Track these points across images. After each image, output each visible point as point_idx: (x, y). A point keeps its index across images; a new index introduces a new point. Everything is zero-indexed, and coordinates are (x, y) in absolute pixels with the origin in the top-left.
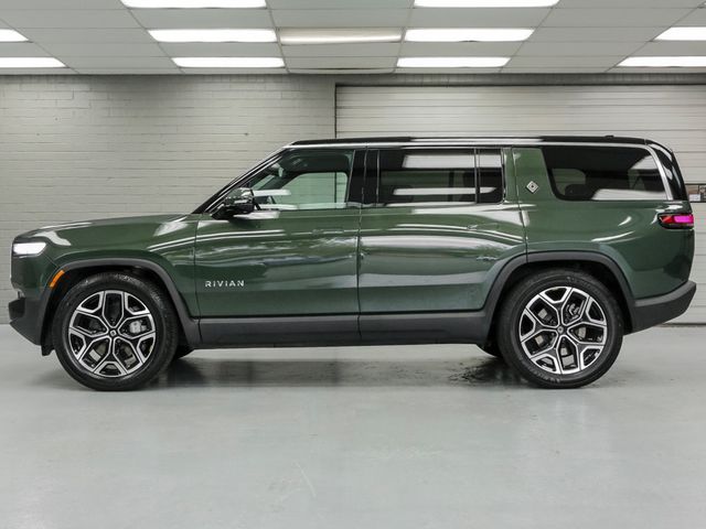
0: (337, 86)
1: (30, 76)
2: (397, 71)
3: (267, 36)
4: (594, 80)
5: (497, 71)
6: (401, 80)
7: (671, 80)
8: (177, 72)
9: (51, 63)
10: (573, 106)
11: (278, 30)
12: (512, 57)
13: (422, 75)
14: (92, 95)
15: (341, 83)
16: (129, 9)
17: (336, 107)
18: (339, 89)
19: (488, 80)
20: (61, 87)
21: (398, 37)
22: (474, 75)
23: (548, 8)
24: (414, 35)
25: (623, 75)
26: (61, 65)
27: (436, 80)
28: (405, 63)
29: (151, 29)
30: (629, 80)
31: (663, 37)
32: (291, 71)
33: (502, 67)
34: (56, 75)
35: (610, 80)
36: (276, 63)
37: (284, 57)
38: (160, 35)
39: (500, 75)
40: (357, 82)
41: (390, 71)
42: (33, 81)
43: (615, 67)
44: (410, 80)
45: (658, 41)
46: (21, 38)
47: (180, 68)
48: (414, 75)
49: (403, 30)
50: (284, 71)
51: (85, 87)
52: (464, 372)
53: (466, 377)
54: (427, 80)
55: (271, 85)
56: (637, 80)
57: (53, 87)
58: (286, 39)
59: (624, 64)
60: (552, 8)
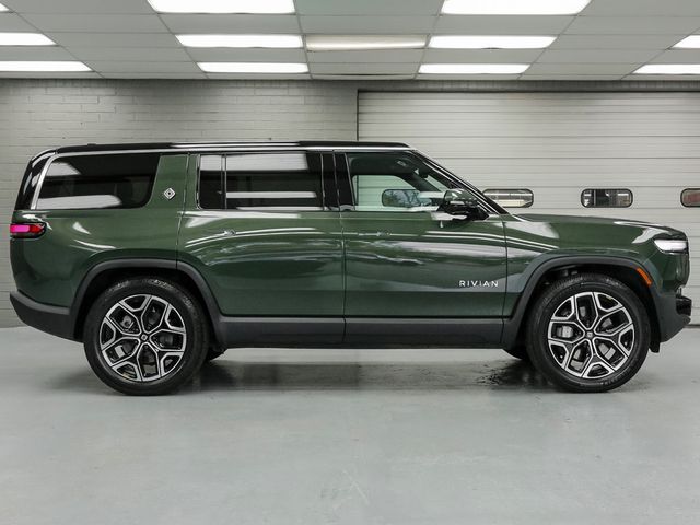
0: (359, 91)
1: (56, 80)
2: (419, 77)
3: (294, 42)
4: (610, 87)
5: (515, 78)
6: (422, 87)
7: (684, 87)
8: (203, 77)
9: (77, 67)
10: (588, 113)
11: (305, 36)
12: (531, 64)
13: (442, 82)
14: (116, 99)
15: (362, 88)
16: (159, 14)
17: (358, 113)
18: (361, 95)
19: (508, 87)
20: (87, 91)
21: (422, 44)
22: (493, 82)
23: (571, 16)
24: (438, 42)
25: (638, 82)
26: (88, 69)
27: (455, 87)
28: (427, 69)
29: (179, 34)
30: (643, 87)
31: (680, 45)
32: (315, 77)
33: (521, 74)
34: (82, 79)
35: (625, 87)
36: (300, 68)
37: (308, 64)
38: (187, 40)
39: (518, 82)
40: (380, 88)
41: (412, 77)
42: (58, 84)
43: (631, 74)
44: (431, 87)
45: (675, 49)
46: (49, 42)
47: (206, 73)
48: (434, 82)
49: (428, 36)
50: (308, 77)
51: (111, 91)
52: (489, 374)
53: (493, 379)
54: (447, 87)
55: (295, 91)
56: (652, 87)
57: (78, 91)
58: (312, 45)
59: (638, 71)
60: (575, 15)
